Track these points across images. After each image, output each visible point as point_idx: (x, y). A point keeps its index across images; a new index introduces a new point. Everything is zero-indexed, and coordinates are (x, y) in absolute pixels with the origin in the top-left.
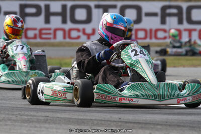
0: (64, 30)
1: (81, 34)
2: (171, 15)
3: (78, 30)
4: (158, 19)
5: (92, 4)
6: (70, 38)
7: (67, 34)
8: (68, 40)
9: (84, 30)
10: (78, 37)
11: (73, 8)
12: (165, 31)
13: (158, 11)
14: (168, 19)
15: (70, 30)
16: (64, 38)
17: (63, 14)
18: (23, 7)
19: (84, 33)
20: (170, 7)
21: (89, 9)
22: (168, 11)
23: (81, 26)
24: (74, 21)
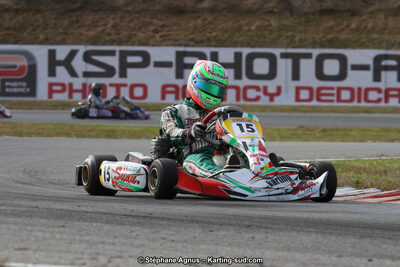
0: (237, 88)
1: (261, 94)
2: (388, 68)
3: (257, 89)
4: (369, 74)
5: (277, 52)
6: (246, 99)
7: (242, 93)
8: (242, 102)
9: (265, 88)
10: (258, 99)
11: (251, 57)
12: (379, 90)
13: (370, 62)
14: (383, 73)
15: (246, 88)
16: (238, 99)
17: (236, 66)
18: (180, 56)
19: (266, 92)
20: (387, 57)
21: (272, 59)
22: (384, 63)
23: (261, 83)
24: (251, 75)
